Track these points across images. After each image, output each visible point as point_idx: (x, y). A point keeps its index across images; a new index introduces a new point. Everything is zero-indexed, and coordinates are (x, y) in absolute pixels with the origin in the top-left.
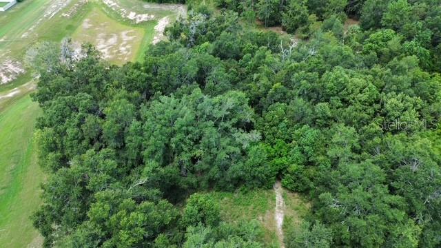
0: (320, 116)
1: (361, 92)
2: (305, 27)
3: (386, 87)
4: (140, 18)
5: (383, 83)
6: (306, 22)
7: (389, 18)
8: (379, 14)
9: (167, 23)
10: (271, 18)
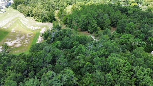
0: (108, 80)
1: (124, 66)
2: (97, 32)
3: (134, 63)
4: (35, 28)
5: (132, 61)
6: (97, 30)
7: (127, 29)
8: (123, 27)
9: (45, 30)
10: (84, 28)
